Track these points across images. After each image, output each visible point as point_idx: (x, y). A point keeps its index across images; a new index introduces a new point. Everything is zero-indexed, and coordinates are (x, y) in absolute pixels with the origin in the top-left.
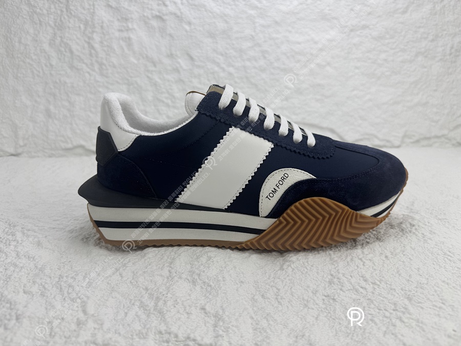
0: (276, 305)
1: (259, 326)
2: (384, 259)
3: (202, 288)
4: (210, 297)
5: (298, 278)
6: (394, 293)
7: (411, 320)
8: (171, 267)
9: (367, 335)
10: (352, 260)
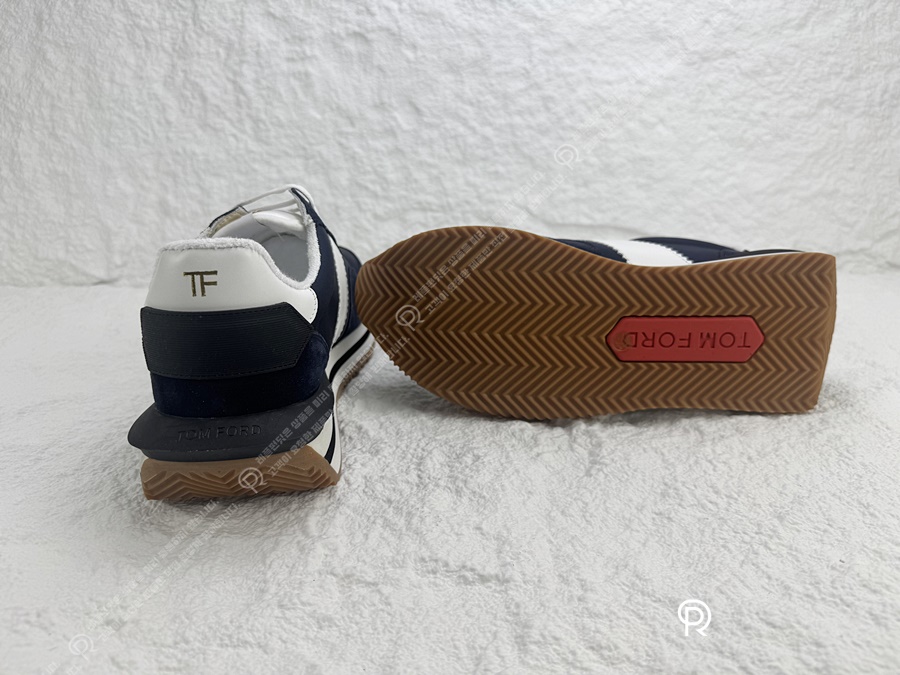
0: (582, 526)
1: (561, 553)
2: (746, 461)
3: (472, 500)
4: (486, 512)
5: (614, 487)
6: (759, 510)
7: (781, 547)
8: (420, 470)
9: (717, 565)
10: (696, 462)
